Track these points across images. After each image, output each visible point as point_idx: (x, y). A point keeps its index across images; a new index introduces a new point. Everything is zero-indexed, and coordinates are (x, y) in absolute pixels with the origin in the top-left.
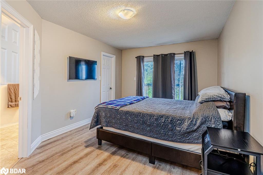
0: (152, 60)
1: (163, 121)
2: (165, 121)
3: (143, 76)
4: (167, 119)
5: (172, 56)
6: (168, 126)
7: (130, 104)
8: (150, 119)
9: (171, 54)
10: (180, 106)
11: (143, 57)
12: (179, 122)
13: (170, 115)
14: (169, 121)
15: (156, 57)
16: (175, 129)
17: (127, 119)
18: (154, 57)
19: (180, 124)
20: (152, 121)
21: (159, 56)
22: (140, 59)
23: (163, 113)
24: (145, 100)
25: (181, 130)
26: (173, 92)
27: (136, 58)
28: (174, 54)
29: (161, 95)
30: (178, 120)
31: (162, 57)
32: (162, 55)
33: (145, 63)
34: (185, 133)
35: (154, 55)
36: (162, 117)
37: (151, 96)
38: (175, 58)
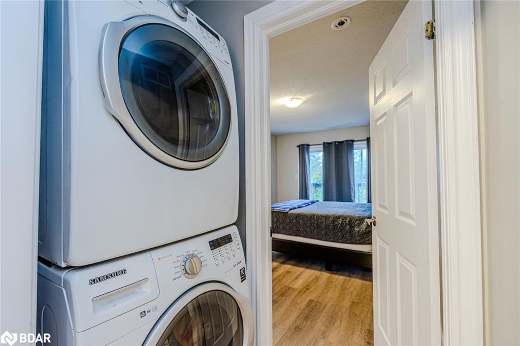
0: (322, 149)
1: (340, 223)
2: (343, 221)
3: (308, 172)
4: (344, 220)
5: (350, 144)
6: (346, 228)
7: (299, 207)
8: (326, 221)
9: (348, 141)
10: (360, 208)
11: (308, 145)
12: (357, 222)
13: (348, 216)
14: (347, 222)
15: (327, 146)
16: (354, 230)
17: (298, 222)
18: (324, 146)
19: (359, 225)
20: (328, 223)
21: (331, 143)
22: (304, 149)
23: (340, 214)
24: (314, 204)
25: (360, 230)
26: (352, 194)
27: (297, 146)
28: (353, 141)
29: (335, 198)
30: (356, 221)
31: (335, 145)
32: (335, 142)
33: (311, 154)
34: (365, 233)
35: (324, 143)
36: (339, 217)
37: (321, 199)
38: (354, 146)
